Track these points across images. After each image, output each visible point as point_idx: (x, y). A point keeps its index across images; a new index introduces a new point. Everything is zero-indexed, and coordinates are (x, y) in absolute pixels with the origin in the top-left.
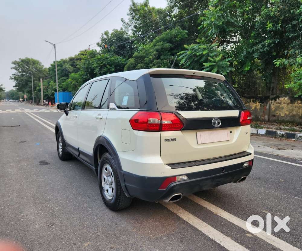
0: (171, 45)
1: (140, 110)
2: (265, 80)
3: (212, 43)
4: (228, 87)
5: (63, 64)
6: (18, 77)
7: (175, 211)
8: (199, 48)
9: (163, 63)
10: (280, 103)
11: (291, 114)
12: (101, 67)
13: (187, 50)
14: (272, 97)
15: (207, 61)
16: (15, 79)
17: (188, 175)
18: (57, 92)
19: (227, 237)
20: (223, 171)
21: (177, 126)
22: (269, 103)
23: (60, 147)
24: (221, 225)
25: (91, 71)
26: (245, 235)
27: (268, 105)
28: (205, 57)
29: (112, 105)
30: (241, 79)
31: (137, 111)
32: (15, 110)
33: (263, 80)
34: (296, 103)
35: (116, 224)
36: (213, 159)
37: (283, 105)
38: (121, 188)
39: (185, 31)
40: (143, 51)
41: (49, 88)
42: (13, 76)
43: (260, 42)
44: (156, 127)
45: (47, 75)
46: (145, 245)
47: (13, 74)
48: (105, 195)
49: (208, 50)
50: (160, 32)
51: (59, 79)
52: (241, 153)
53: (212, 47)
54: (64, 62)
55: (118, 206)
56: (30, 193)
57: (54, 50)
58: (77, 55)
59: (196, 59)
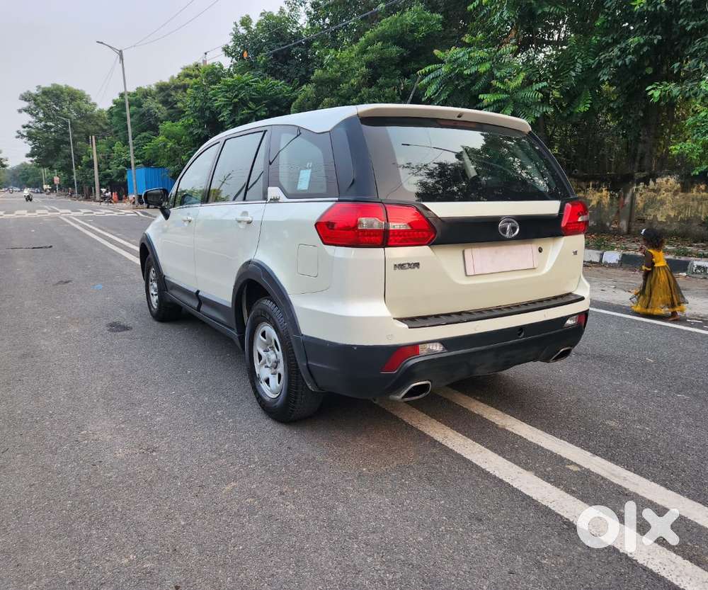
0: (402, 50)
1: (339, 201)
2: (625, 136)
3: (501, 45)
4: (537, 148)
5: (142, 101)
6: (37, 132)
7: (414, 423)
8: (470, 58)
9: (383, 96)
10: (657, 191)
11: (682, 216)
12: (235, 105)
13: (442, 62)
14: (638, 175)
15: (487, 89)
16: (30, 136)
17: (443, 342)
18: (133, 168)
19: (525, 471)
20: (519, 335)
21: (421, 236)
22: (631, 191)
23: (152, 291)
24: (512, 448)
25: (211, 117)
26: (564, 468)
27: (629, 196)
28: (483, 80)
29: (273, 192)
30: (567, 133)
31: (332, 203)
32: (34, 212)
33: (621, 137)
34: (695, 190)
35: (289, 448)
36: (499, 308)
37: (664, 195)
38: (298, 372)
39: (437, 15)
40: (336, 66)
41: (112, 160)
42: (23, 129)
43: (616, 42)
44: (374, 237)
45: (106, 127)
46: (352, 486)
47: (26, 123)
48: (262, 390)
49: (491, 62)
50: (374, 19)
51: (136, 136)
52: (561, 296)
53: (501, 56)
54: (146, 94)
55: (292, 411)
56: (95, 389)
57: (121, 65)
58: (176, 76)
59: (463, 85)
